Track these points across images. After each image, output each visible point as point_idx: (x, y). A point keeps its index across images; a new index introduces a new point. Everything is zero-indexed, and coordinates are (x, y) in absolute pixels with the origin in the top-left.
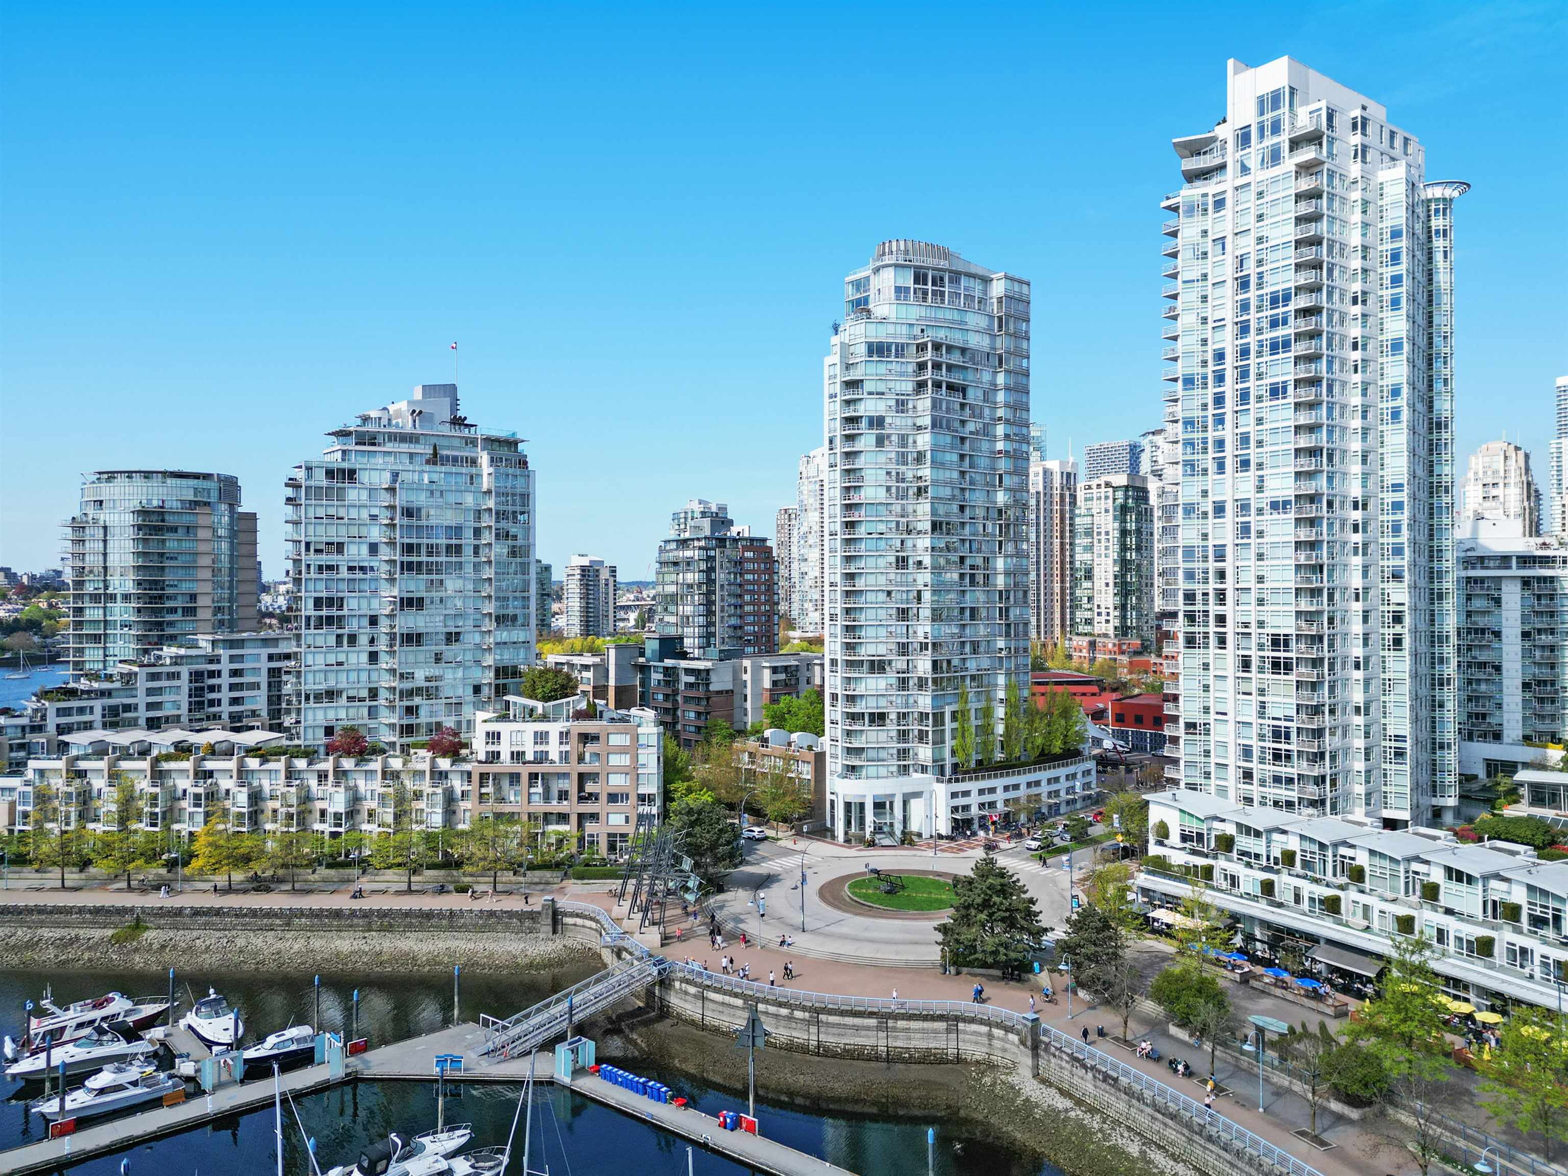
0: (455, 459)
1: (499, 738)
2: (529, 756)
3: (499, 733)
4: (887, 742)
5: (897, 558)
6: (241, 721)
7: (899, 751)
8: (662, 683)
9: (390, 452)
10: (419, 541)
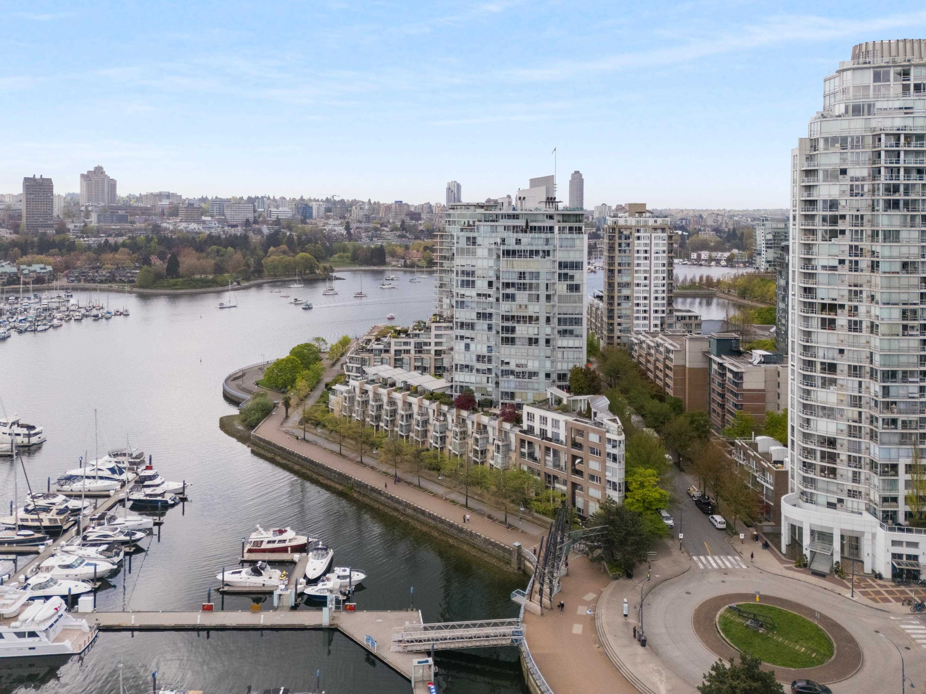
0: (540, 228)
1: (534, 418)
2: (549, 435)
3: (534, 415)
8: (717, 373)
9: (502, 226)
10: (513, 281)
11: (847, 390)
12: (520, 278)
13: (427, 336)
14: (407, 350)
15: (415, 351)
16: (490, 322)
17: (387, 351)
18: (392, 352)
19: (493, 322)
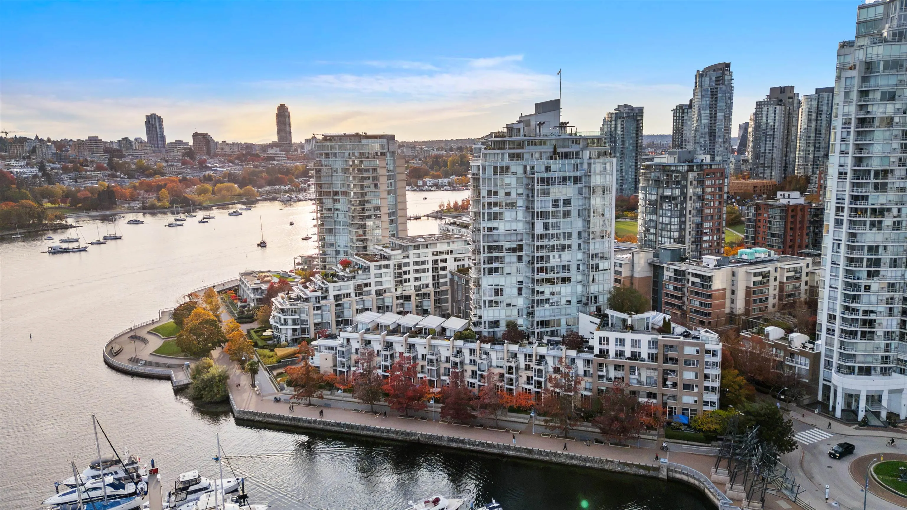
0: (566, 154)
1: (608, 341)
2: (628, 354)
3: (608, 339)
4: (873, 351)
5: (894, 223)
6: (421, 290)
7: (882, 357)
8: (673, 279)
9: (529, 152)
10: (548, 210)
11: (886, 279)
12: (554, 206)
13: (365, 277)
14: (347, 294)
15: (356, 294)
16: (520, 254)
17: (325, 298)
18: (331, 297)
19: (523, 253)
